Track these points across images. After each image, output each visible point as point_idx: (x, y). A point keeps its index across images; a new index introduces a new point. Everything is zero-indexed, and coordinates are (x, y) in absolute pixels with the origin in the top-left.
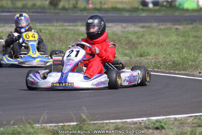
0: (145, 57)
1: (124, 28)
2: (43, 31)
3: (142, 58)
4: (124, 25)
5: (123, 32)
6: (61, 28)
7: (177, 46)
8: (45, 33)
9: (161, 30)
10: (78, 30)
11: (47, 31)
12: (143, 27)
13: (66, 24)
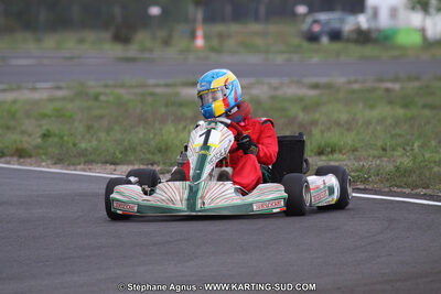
0: (331, 156)
1: (276, 89)
2: (102, 98)
3: (324, 158)
4: (275, 81)
5: (273, 98)
6: (139, 91)
7: (398, 131)
8: (107, 102)
9: (353, 92)
10: (177, 94)
11: (111, 98)
12: (315, 86)
13: (152, 82)
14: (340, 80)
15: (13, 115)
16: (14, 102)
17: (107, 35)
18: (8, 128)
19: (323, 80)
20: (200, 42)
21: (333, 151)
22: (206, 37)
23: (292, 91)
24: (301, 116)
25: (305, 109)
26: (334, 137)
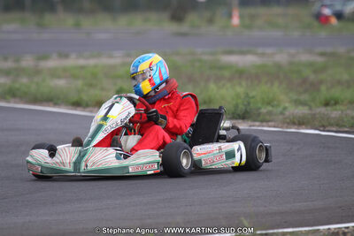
0: (334, 107)
1: (293, 56)
3: (329, 108)
4: (293, 51)
5: (291, 63)
12: (322, 54)
13: (199, 50)
14: (341, 50)
15: (94, 76)
16: (96, 66)
17: (165, 16)
18: (91, 85)
19: (329, 49)
20: (236, 21)
21: (336, 103)
22: (241, 17)
23: (305, 58)
24: (312, 77)
25: (315, 72)
26: (337, 92)
